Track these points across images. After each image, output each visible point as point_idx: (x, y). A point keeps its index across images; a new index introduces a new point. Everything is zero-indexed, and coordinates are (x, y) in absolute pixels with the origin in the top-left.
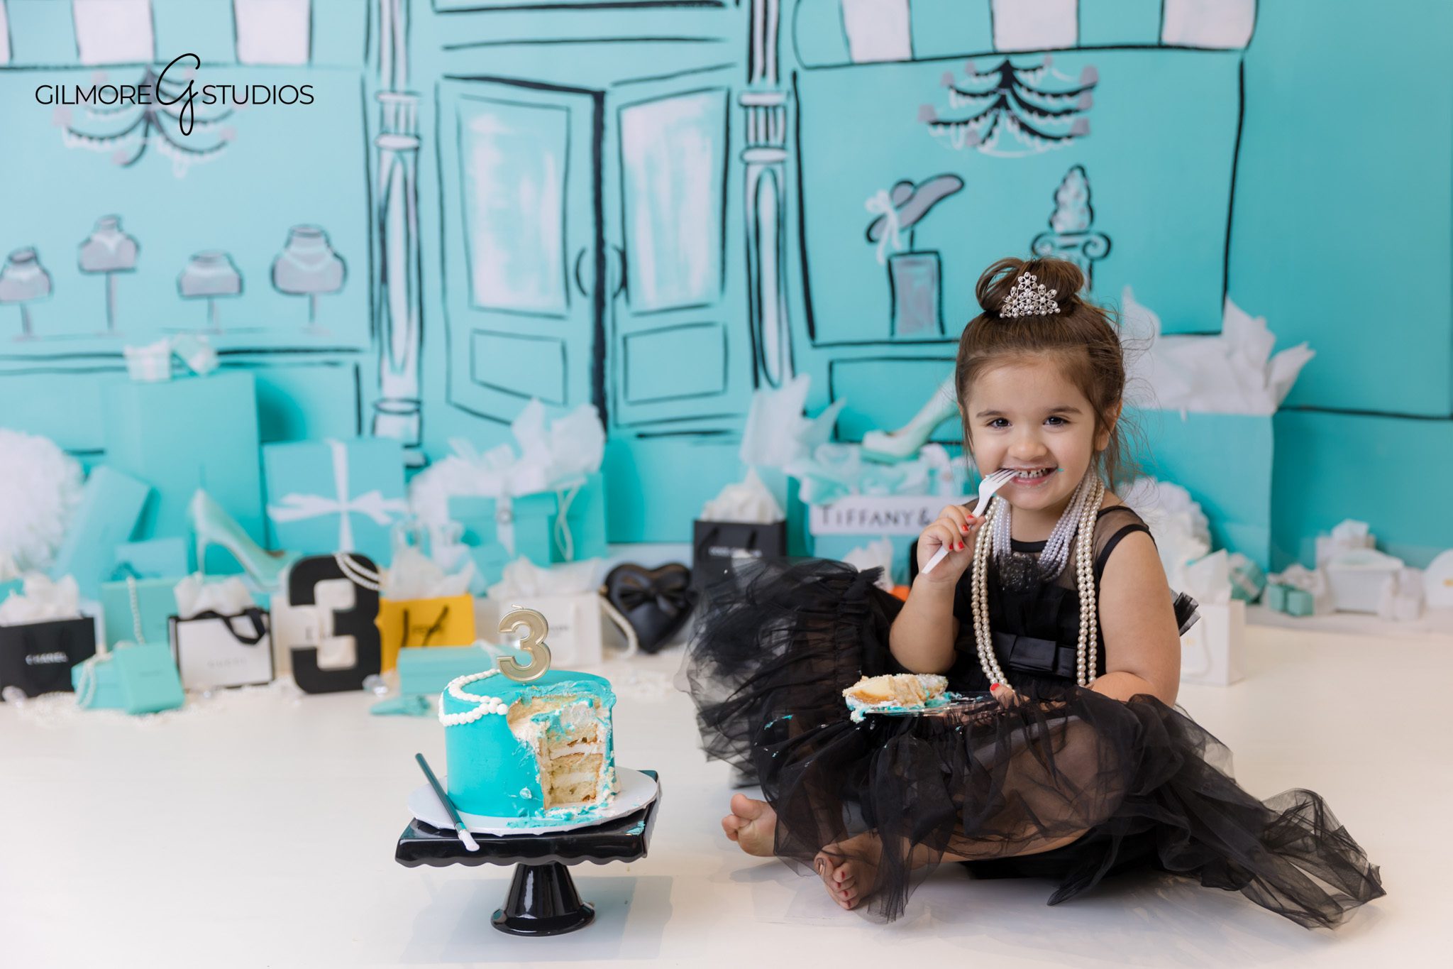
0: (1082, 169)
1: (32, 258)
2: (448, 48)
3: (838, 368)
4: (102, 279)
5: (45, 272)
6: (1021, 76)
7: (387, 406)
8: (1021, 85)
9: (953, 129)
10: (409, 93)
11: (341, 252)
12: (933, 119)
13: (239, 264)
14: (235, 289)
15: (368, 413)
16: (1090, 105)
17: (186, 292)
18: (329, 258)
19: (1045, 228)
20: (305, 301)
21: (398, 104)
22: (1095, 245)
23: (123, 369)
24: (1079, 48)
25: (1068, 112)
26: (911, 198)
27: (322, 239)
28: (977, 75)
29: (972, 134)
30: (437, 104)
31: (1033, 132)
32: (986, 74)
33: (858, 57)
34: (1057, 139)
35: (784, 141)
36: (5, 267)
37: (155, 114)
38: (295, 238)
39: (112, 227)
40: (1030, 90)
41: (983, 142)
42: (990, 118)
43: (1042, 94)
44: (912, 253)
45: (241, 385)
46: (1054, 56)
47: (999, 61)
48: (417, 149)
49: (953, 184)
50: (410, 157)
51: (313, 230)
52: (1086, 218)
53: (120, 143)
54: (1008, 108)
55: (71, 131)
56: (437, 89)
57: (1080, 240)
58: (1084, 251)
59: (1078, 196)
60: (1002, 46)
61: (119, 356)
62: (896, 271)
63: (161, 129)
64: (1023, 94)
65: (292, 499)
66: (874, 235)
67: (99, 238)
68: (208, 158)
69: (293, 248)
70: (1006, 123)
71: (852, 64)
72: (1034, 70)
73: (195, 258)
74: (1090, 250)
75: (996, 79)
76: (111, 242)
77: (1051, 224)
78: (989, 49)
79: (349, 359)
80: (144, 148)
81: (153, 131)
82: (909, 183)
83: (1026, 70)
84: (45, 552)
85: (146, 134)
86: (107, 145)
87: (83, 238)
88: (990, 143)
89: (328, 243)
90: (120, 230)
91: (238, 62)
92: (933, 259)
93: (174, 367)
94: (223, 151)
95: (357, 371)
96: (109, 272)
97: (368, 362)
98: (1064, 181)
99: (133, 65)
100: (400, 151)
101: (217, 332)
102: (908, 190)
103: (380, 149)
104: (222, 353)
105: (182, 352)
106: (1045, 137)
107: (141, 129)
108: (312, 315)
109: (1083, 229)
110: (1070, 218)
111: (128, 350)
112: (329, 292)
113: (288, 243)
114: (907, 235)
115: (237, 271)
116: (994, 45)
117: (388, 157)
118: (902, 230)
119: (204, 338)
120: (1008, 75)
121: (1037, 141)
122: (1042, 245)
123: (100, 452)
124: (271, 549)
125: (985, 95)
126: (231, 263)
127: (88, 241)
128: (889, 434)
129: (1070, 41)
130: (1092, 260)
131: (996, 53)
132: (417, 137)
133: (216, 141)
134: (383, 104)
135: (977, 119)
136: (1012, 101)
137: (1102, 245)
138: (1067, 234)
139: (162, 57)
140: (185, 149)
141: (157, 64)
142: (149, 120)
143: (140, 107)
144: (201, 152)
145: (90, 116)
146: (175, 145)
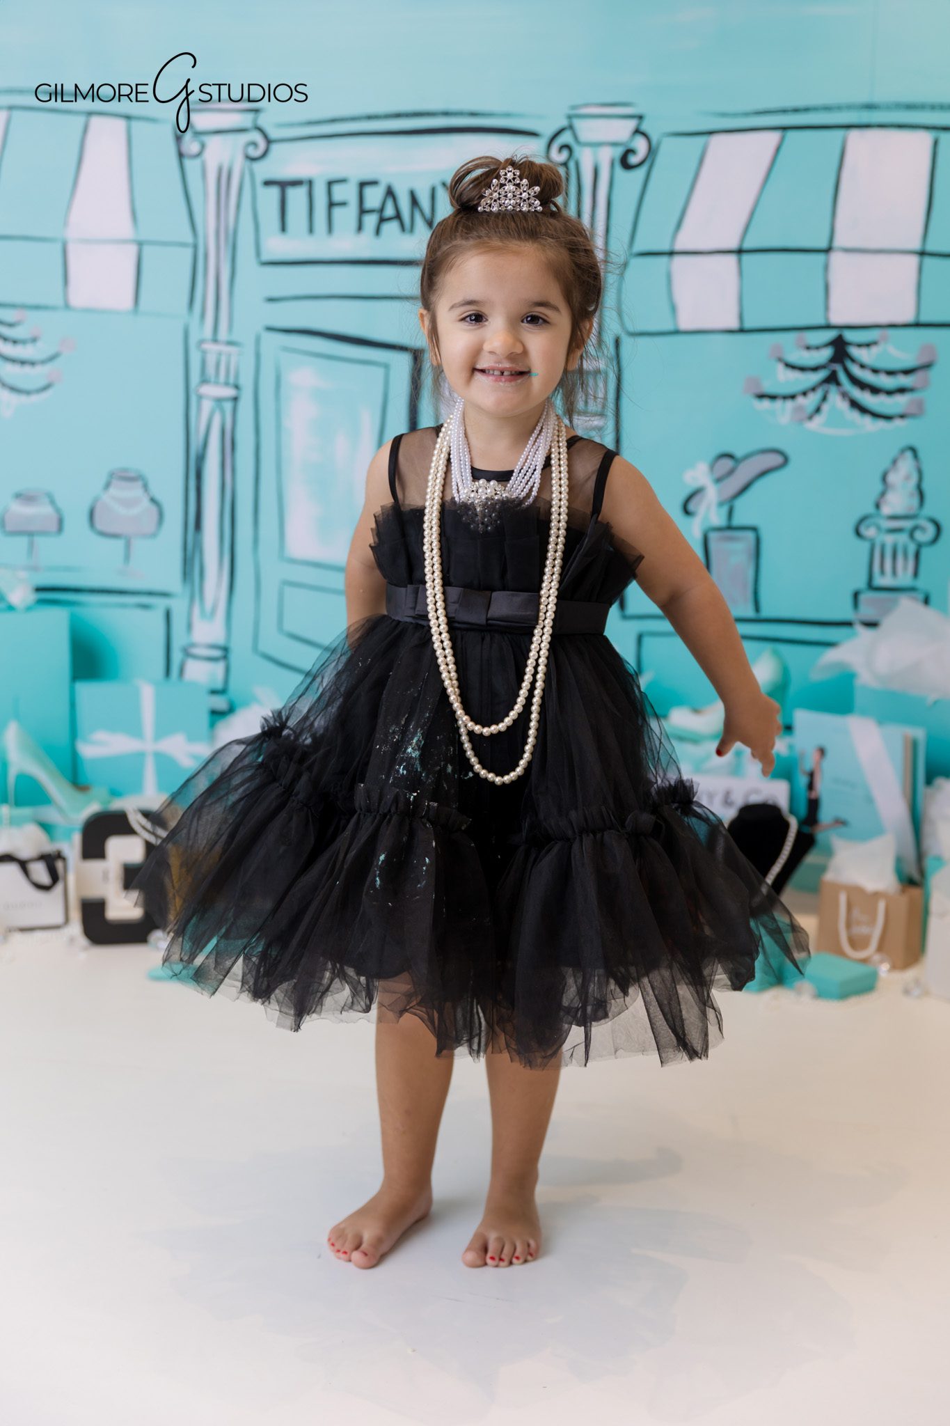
0: (913, 450)
2: (271, 300)
3: (647, 641)
6: (854, 351)
7: (196, 651)
8: (853, 360)
9: (778, 404)
10: (230, 343)
11: (158, 497)
12: (759, 391)
13: (60, 503)
14: (54, 527)
15: (177, 656)
16: (926, 384)
17: (8, 528)
18: (146, 503)
19: (870, 509)
20: (120, 544)
21: (220, 354)
22: (923, 529)
24: (917, 325)
25: (902, 390)
26: (731, 472)
27: (140, 483)
28: (808, 348)
29: (800, 409)
30: (258, 356)
31: (863, 410)
32: (817, 348)
33: (684, 324)
34: (888, 418)
35: (604, 406)
38: (115, 482)
40: (862, 366)
41: (810, 417)
42: (819, 393)
43: (875, 371)
44: (730, 528)
45: (56, 622)
46: (891, 332)
47: (830, 335)
48: (235, 399)
49: (776, 460)
50: (228, 406)
51: (132, 475)
52: (915, 501)
54: (838, 384)
56: (258, 341)
57: (907, 524)
58: (911, 535)
59: (907, 478)
60: (836, 319)
62: (713, 546)
64: (855, 370)
65: (100, 736)
66: (691, 507)
68: (35, 398)
69: (112, 491)
70: (836, 401)
71: (677, 332)
72: (868, 345)
73: (18, 496)
74: (919, 536)
75: (827, 353)
77: (878, 506)
78: (820, 321)
79: (161, 603)
82: (730, 456)
83: (860, 345)
88: (818, 420)
89: (146, 487)
91: (67, 306)
92: (750, 535)
94: (49, 393)
95: (168, 615)
97: (179, 607)
98: (895, 462)
100: (219, 400)
101: (35, 569)
102: (727, 464)
103: (200, 397)
104: (39, 589)
105: (3, 586)
106: (875, 415)
108: (127, 557)
109: (911, 512)
110: (899, 501)
112: (144, 536)
113: (108, 485)
114: (725, 509)
115: (58, 511)
116: (827, 318)
117: (207, 405)
118: (721, 504)
119: (23, 574)
120: (840, 349)
121: (867, 420)
122: (868, 527)
124: (78, 783)
125: (815, 369)
126: (52, 502)
128: (696, 711)
129: (909, 317)
130: (920, 546)
131: (828, 327)
132: (237, 387)
133: (43, 383)
134: (204, 353)
135: (805, 394)
136: (842, 377)
137: (931, 530)
138: (894, 518)
140: (13, 389)
144: (27, 393)
146: (3, 385)
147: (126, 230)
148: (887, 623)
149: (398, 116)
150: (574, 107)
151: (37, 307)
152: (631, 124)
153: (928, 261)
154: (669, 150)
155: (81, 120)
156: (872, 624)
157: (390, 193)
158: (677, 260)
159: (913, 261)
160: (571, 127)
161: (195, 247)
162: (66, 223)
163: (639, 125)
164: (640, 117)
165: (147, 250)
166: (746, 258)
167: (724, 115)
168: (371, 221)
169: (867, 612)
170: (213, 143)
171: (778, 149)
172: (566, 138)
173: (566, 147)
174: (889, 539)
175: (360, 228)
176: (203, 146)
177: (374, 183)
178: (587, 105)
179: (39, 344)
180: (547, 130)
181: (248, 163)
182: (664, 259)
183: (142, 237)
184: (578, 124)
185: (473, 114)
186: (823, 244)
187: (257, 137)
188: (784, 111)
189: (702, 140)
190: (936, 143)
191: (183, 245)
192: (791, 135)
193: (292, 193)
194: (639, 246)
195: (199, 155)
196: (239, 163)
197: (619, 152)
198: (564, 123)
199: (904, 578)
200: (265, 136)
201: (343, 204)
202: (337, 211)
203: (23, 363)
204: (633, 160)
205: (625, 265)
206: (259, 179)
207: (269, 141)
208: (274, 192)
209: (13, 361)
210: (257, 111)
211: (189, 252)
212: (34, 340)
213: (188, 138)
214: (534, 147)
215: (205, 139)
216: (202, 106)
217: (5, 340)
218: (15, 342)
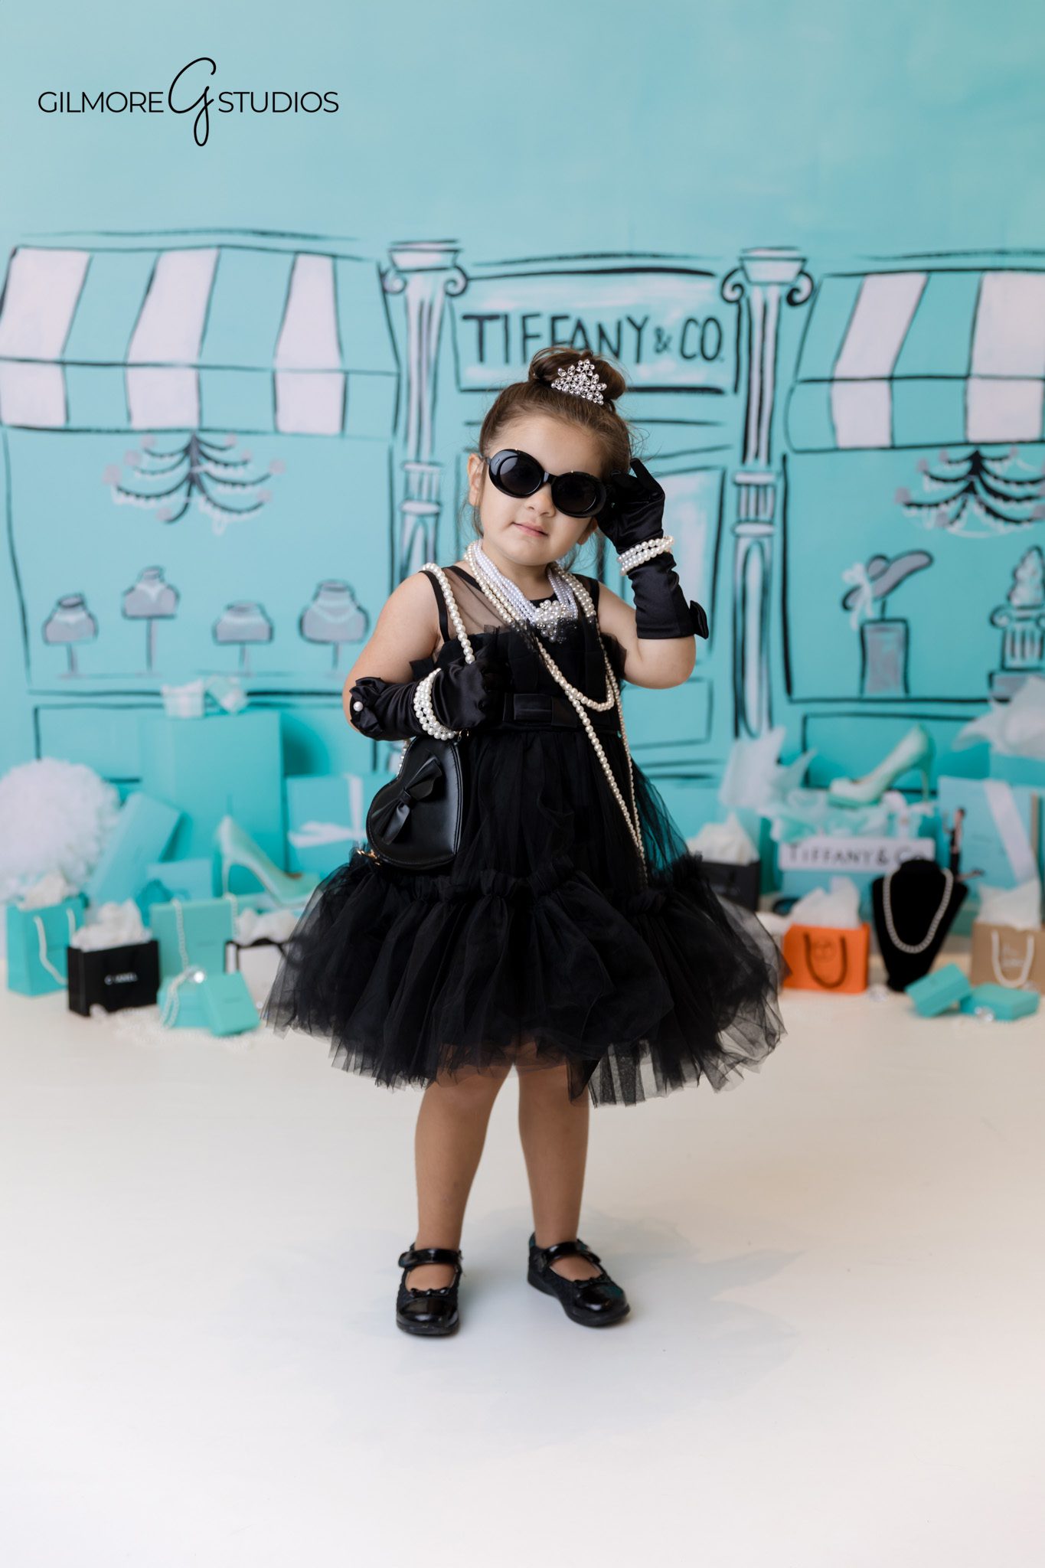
0: (1039, 549)
1: (80, 603)
2: (471, 424)
3: (811, 722)
4: (143, 624)
5: (90, 616)
6: (989, 465)
8: (988, 472)
9: (925, 511)
10: (432, 464)
11: (365, 605)
12: (908, 500)
13: (270, 612)
14: (265, 636)
17: (221, 638)
18: (353, 611)
19: (1002, 601)
20: (330, 649)
23: (160, 706)
24: (1042, 441)
25: (1029, 498)
26: (883, 572)
27: (347, 594)
28: (950, 462)
29: (942, 515)
30: (458, 474)
31: (996, 516)
32: (958, 462)
33: (844, 441)
34: (1017, 522)
35: (773, 516)
36: (54, 612)
37: (198, 476)
38: (323, 592)
39: (154, 577)
40: (996, 477)
41: (952, 522)
42: (958, 503)
43: (1007, 481)
44: (883, 620)
45: (268, 722)
46: (1020, 448)
47: (968, 451)
48: (437, 515)
49: (922, 560)
50: (430, 521)
51: (339, 586)
52: (1040, 594)
53: (165, 501)
54: (975, 493)
55: (120, 489)
56: (459, 461)
57: (1034, 613)
58: (1037, 622)
59: (1034, 573)
60: (973, 436)
61: (157, 694)
62: (868, 637)
63: (203, 490)
64: (990, 482)
65: (311, 826)
66: (850, 603)
67: (142, 587)
68: (245, 517)
69: (321, 601)
70: (974, 509)
71: (837, 450)
72: (1000, 459)
73: (230, 608)
74: (1043, 622)
75: (966, 467)
76: (153, 591)
77: (1009, 598)
78: (960, 438)
80: (186, 506)
81: (195, 491)
82: (882, 557)
83: (994, 459)
84: (81, 869)
85: (189, 494)
86: (153, 502)
87: (126, 587)
88: (959, 524)
89: (353, 597)
90: (162, 581)
91: (277, 431)
92: (900, 627)
93: (206, 705)
94: (259, 512)
96: (150, 618)
98: (1023, 560)
99: (179, 431)
100: (422, 516)
101: (247, 675)
102: (881, 564)
103: (404, 514)
104: (251, 694)
105: (215, 692)
106: (1007, 520)
107: (184, 488)
108: (335, 662)
110: (1026, 593)
111: (165, 689)
112: (352, 642)
113: (316, 596)
114: (878, 605)
115: (268, 620)
116: (965, 436)
117: (411, 521)
118: (875, 599)
119: (235, 680)
120: (977, 463)
121: (1000, 525)
122: (1001, 616)
123: (136, 781)
124: (289, 870)
125: (956, 480)
126: (263, 612)
127: (132, 590)
128: (854, 781)
129: (1035, 434)
130: (1043, 632)
131: (967, 444)
132: (438, 503)
133: (253, 502)
134: (408, 473)
135: (947, 502)
136: (979, 487)
138: (1023, 608)
139: (206, 424)
140: (224, 509)
141: (203, 430)
142: (192, 481)
143: (184, 469)
144: (239, 512)
145: (138, 476)
146: (215, 505)
147: (332, 359)
148: (1017, 699)
149: (587, 257)
150: (745, 251)
151: (248, 432)
152: (796, 266)
154: (830, 289)
155: (289, 258)
156: (1004, 701)
157: (580, 326)
158: (837, 386)
159: (1039, 385)
160: (743, 268)
161: (399, 376)
162: (275, 355)
163: (803, 266)
164: (804, 260)
165: (352, 378)
166: (897, 384)
167: (877, 259)
169: (1000, 690)
170: (415, 280)
171: (923, 289)
172: (738, 278)
173: (739, 286)
174: (1019, 627)
176: (405, 283)
177: (565, 317)
178: (756, 249)
179: (250, 466)
180: (722, 270)
181: (448, 299)
182: (825, 386)
183: (348, 367)
184: (749, 265)
185: (655, 256)
186: (962, 372)
187: (456, 275)
188: (929, 256)
189: (857, 281)
191: (388, 374)
192: (935, 276)
193: (488, 326)
194: (803, 375)
195: (402, 291)
196: (439, 298)
197: (785, 290)
198: (736, 264)
199: (1031, 660)
200: (464, 274)
201: (537, 336)
202: (532, 343)
203: (234, 484)
204: (798, 297)
205: (792, 391)
206: (458, 315)
207: (467, 279)
208: (473, 325)
209: (224, 482)
210: (456, 251)
211: (393, 380)
212: (245, 463)
213: (391, 275)
214: (710, 286)
215: (408, 276)
216: (404, 246)
217: (217, 462)
218: (226, 465)
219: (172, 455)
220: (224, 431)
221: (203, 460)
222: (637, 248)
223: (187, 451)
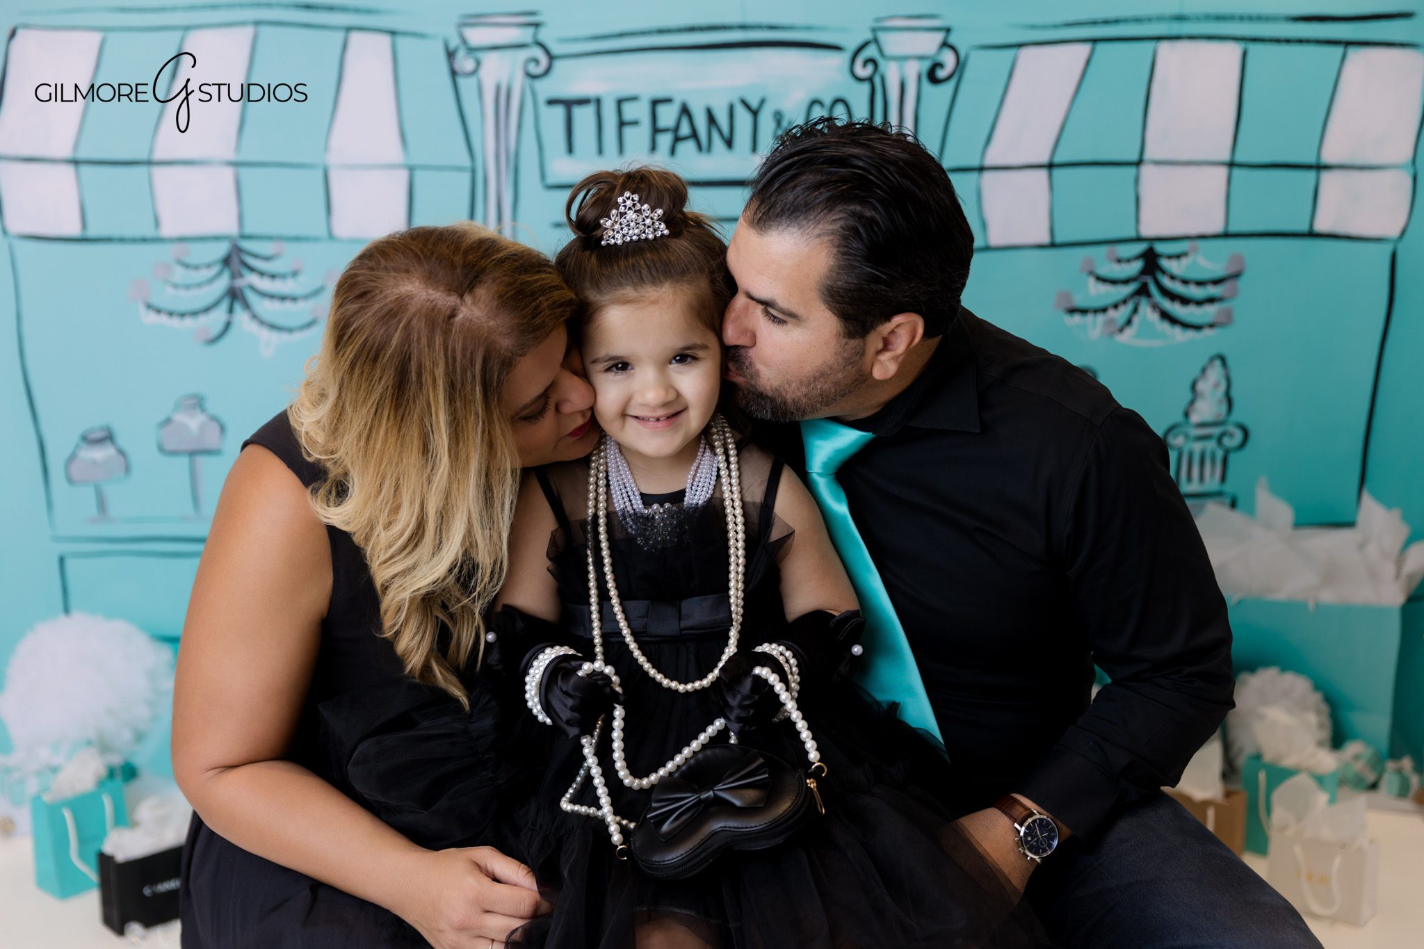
0: (1223, 359)
1: (108, 437)
2: (557, 226)
4: (184, 461)
5: (121, 452)
6: (1165, 263)
8: (1163, 272)
9: (1089, 318)
12: (1069, 305)
16: (1234, 294)
19: (1179, 418)
22: (1231, 435)
24: (1226, 235)
25: (1211, 300)
28: (1119, 261)
29: (1111, 322)
31: (1174, 320)
32: (1128, 261)
33: (993, 241)
34: (1198, 327)
36: (77, 446)
37: (241, 290)
39: (193, 407)
40: (1173, 278)
41: (1121, 330)
42: (1129, 307)
43: (1185, 282)
46: (1201, 243)
47: (1140, 248)
52: (1224, 408)
53: (203, 320)
54: (1149, 295)
55: (149, 307)
57: (1216, 431)
58: (1220, 441)
59: (1217, 385)
60: (1147, 231)
63: (247, 306)
64: (1166, 282)
67: (180, 418)
68: (298, 336)
70: (1147, 313)
71: (986, 250)
72: (1178, 256)
74: (1227, 442)
75: (1137, 266)
76: (194, 422)
77: (1187, 414)
78: (1132, 234)
80: (228, 325)
81: (238, 308)
83: (1170, 257)
85: (231, 310)
86: (188, 322)
87: (162, 418)
88: (1129, 332)
90: (203, 410)
91: (331, 236)
94: (314, 330)
96: (193, 453)
98: (1204, 370)
99: (217, 238)
106: (1186, 326)
107: (225, 305)
109: (1221, 418)
110: (1208, 408)
116: (1137, 231)
120: (1151, 261)
121: (1177, 332)
122: (1176, 436)
125: (1126, 282)
127: (168, 421)
129: (1218, 227)
130: (1227, 453)
131: (1139, 239)
133: (307, 319)
135: (1116, 306)
136: (1153, 289)
137: (1239, 436)
138: (1202, 425)
139: (248, 230)
140: (273, 327)
141: (244, 237)
142: (234, 295)
143: (223, 283)
144: (290, 330)
145: (170, 291)
146: (262, 323)
147: (394, 152)
149: (691, 29)
150: (878, 20)
151: (297, 239)
152: (939, 37)
153: (1237, 172)
154: (978, 64)
155: (340, 35)
157: (685, 111)
158: (987, 176)
159: (1223, 171)
160: (876, 40)
161: (473, 171)
162: (327, 148)
163: (946, 38)
164: (948, 30)
165: (419, 175)
166: (1057, 173)
167: (1033, 27)
168: (665, 140)
170: (489, 59)
171: (1088, 62)
172: (871, 51)
173: (873, 61)
174: (1197, 447)
175: (653, 148)
176: (478, 63)
177: (668, 101)
178: (892, 17)
179: (301, 278)
180: (851, 44)
181: (528, 81)
182: (974, 175)
183: (414, 161)
184: (882, 37)
185: (772, 28)
186: (1134, 157)
187: (538, 53)
188: (1094, 23)
189: (1010, 53)
190: (1245, 54)
191: (460, 169)
192: (1100, 47)
193: (578, 112)
195: (474, 72)
196: (519, 81)
197: (926, 65)
198: (869, 36)
199: (1212, 484)
200: (547, 52)
201: (635, 123)
202: (628, 131)
203: (283, 298)
204: (941, 74)
206: (542, 99)
207: (551, 57)
208: (559, 111)
209: (271, 296)
210: (537, 25)
211: (466, 177)
212: (295, 274)
213: (461, 54)
214: (837, 62)
215: (481, 55)
216: (476, 20)
217: (262, 274)
218: (273, 276)
219: (209, 266)
220: (269, 238)
221: (245, 271)
222: (751, 19)
223: (226, 261)
